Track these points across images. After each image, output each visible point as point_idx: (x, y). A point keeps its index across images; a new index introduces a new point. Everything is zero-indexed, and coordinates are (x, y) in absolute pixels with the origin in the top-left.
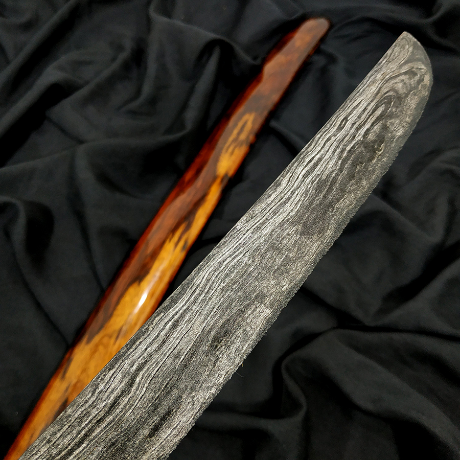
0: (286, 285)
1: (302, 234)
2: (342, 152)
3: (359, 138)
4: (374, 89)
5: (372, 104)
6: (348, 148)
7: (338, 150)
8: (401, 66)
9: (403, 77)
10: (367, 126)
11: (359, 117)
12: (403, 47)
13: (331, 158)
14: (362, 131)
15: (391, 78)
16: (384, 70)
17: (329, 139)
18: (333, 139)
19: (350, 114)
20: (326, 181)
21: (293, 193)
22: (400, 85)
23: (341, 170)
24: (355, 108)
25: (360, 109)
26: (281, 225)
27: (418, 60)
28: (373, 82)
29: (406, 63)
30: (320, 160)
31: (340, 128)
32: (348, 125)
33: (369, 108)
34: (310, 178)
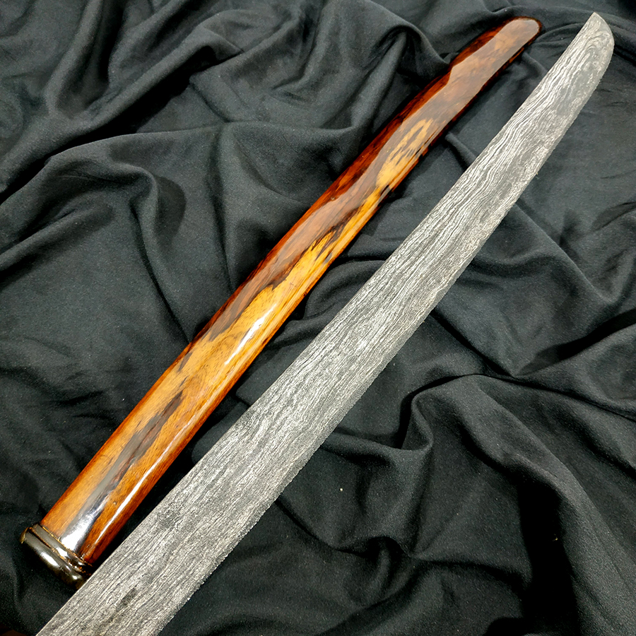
0: (553, 139)
1: (557, 114)
2: (571, 75)
3: (579, 69)
4: (583, 43)
5: (583, 51)
6: (574, 74)
7: (569, 75)
8: (596, 32)
9: (597, 39)
10: (582, 63)
11: (577, 58)
12: (595, 21)
13: (566, 78)
14: (580, 65)
15: (591, 39)
16: (587, 33)
17: (563, 68)
18: (565, 68)
19: (572, 55)
20: (565, 89)
21: (549, 93)
22: (597, 43)
23: (572, 84)
24: (574, 53)
25: (577, 53)
26: (546, 109)
27: (605, 30)
28: (582, 40)
29: (599, 30)
30: (560, 78)
31: (568, 63)
32: (572, 62)
33: (582, 54)
34: (557, 86)
